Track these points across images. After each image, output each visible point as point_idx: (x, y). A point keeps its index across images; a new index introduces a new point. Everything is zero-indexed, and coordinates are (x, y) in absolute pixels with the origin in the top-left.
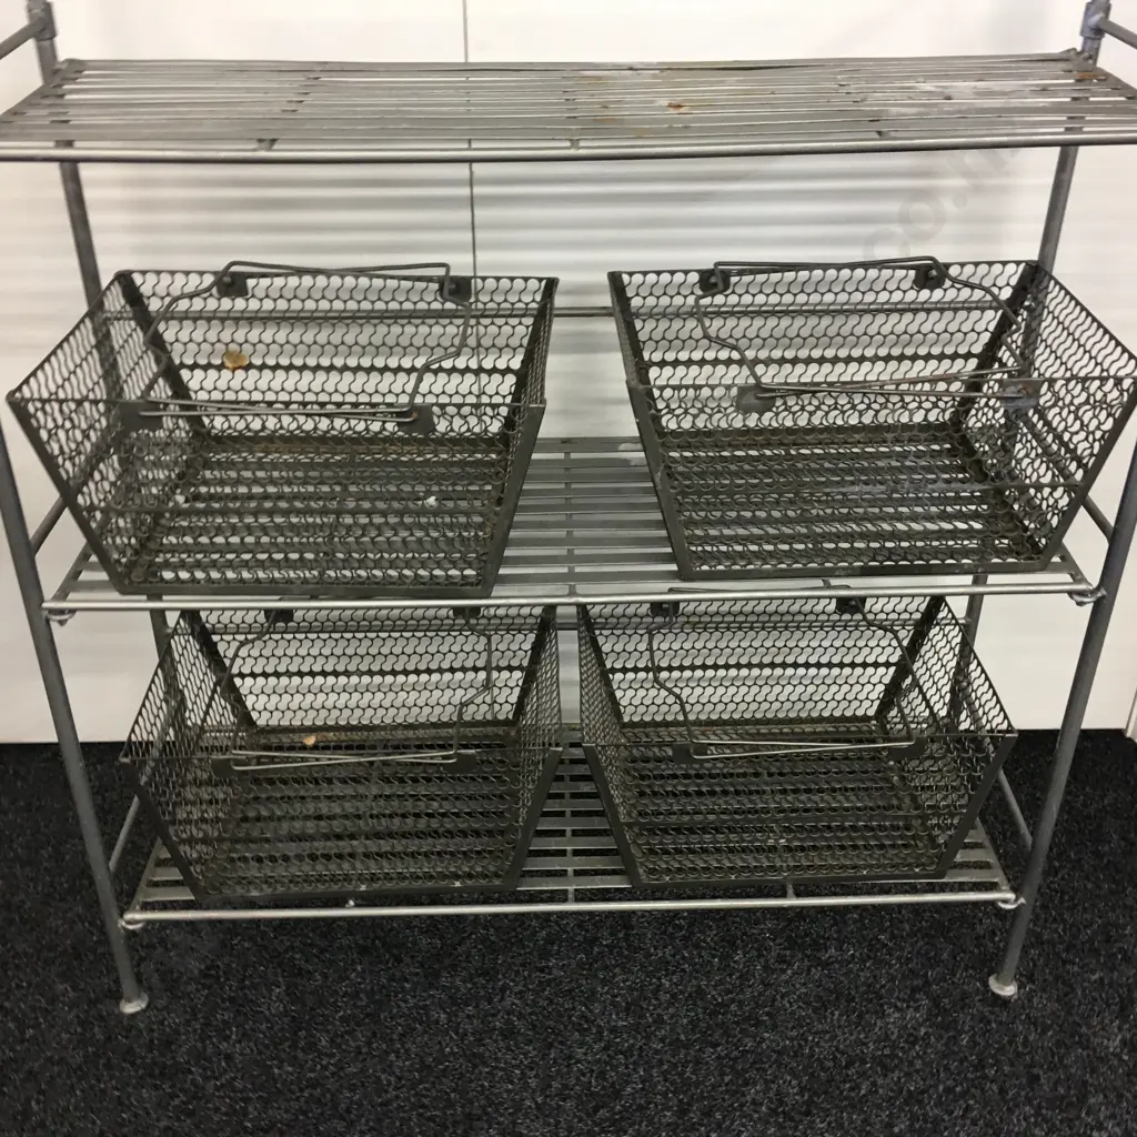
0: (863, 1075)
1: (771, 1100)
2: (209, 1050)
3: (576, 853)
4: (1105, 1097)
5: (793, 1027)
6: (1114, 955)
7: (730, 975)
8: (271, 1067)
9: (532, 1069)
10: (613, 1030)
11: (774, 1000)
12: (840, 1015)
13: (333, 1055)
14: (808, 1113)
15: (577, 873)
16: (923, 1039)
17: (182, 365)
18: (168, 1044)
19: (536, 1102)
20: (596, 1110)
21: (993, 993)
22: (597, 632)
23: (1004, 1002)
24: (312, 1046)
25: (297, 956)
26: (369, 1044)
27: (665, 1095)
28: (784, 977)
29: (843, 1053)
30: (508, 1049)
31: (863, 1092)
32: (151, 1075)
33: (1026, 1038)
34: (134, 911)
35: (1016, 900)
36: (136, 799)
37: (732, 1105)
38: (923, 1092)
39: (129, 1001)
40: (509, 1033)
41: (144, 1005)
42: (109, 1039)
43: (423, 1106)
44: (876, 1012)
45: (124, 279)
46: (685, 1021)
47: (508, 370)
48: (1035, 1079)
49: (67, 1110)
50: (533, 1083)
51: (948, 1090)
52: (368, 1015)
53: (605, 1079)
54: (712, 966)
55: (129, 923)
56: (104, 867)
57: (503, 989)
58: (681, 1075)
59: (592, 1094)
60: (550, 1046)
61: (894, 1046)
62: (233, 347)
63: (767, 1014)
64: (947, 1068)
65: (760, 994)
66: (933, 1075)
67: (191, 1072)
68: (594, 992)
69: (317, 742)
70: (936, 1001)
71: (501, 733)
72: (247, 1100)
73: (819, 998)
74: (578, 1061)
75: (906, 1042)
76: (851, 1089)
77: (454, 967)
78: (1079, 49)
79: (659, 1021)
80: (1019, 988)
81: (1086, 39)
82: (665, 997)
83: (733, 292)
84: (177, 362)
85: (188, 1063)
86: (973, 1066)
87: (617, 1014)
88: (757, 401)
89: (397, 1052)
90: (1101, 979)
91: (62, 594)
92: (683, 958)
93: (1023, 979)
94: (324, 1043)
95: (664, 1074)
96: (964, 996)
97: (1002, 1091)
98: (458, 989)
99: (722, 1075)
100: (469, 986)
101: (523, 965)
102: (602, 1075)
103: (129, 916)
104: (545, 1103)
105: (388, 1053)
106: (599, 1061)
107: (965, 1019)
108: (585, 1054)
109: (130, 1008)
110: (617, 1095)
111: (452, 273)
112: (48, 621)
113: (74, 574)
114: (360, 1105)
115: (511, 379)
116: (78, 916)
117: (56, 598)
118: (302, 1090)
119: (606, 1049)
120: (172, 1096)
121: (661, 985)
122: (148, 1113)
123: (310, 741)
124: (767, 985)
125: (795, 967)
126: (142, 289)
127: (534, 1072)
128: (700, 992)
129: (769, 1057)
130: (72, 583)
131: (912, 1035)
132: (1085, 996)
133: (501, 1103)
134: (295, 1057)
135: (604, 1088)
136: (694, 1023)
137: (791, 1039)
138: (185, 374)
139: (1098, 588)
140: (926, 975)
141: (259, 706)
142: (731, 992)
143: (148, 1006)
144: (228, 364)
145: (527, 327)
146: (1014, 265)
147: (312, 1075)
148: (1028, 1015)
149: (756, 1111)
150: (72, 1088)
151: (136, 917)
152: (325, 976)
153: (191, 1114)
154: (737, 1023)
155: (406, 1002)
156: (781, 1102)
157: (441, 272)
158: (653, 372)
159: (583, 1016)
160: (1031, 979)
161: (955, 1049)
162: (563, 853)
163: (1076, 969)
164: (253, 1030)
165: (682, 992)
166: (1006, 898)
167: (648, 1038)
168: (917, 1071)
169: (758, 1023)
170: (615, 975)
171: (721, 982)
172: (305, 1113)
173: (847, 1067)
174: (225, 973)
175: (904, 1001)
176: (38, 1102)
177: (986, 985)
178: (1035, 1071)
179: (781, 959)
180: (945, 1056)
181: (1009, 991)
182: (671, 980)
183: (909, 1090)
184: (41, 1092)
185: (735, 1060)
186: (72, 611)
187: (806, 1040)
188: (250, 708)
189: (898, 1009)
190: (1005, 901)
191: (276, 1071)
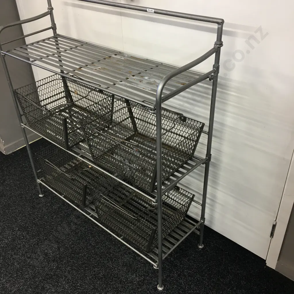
0: (115, 281)
1: (97, 273)
2: (42, 208)
5: (116, 265)
7: (118, 249)
10: (90, 244)
11: (119, 258)
12: (126, 269)
13: (53, 220)
14: (99, 279)
16: (133, 284)
18: (39, 204)
19: (67, 246)
21: (156, 287)
24: (53, 216)
27: (84, 259)
28: (126, 256)
29: (117, 275)
30: (74, 236)
31: (112, 283)
32: (32, 207)
34: (39, 180)
37: (91, 269)
40: (77, 233)
41: (42, 196)
44: (132, 273)
46: (102, 251)
49: (20, 205)
50: (70, 243)
52: (64, 217)
53: (80, 251)
57: (84, 227)
58: (90, 258)
59: (75, 251)
60: (79, 240)
61: (127, 281)
63: (115, 260)
65: (118, 256)
66: (126, 290)
67: (36, 210)
72: (37, 218)
73: (126, 264)
74: (80, 245)
76: (110, 281)
80: (163, 290)
82: (104, 245)
84: (70, 90)
85: (38, 208)
107: (145, 287)
109: (40, 196)
110: (78, 254)
114: (48, 229)
118: (44, 222)
119: (86, 246)
120: (31, 211)
121: (106, 243)
122: (26, 212)
127: (72, 242)
128: (110, 248)
129: (106, 266)
131: (132, 281)
137: (113, 266)
138: (71, 93)
144: (75, 92)
159: (89, 239)
160: (167, 290)
161: (136, 290)
164: (49, 209)
165: (108, 246)
167: (93, 249)
168: (125, 288)
169: (112, 260)
171: (115, 249)
172: (41, 225)
173: (115, 278)
175: (139, 276)
181: (160, 289)
187: (115, 268)
189: (136, 276)
190: (155, 266)
191: (45, 217)
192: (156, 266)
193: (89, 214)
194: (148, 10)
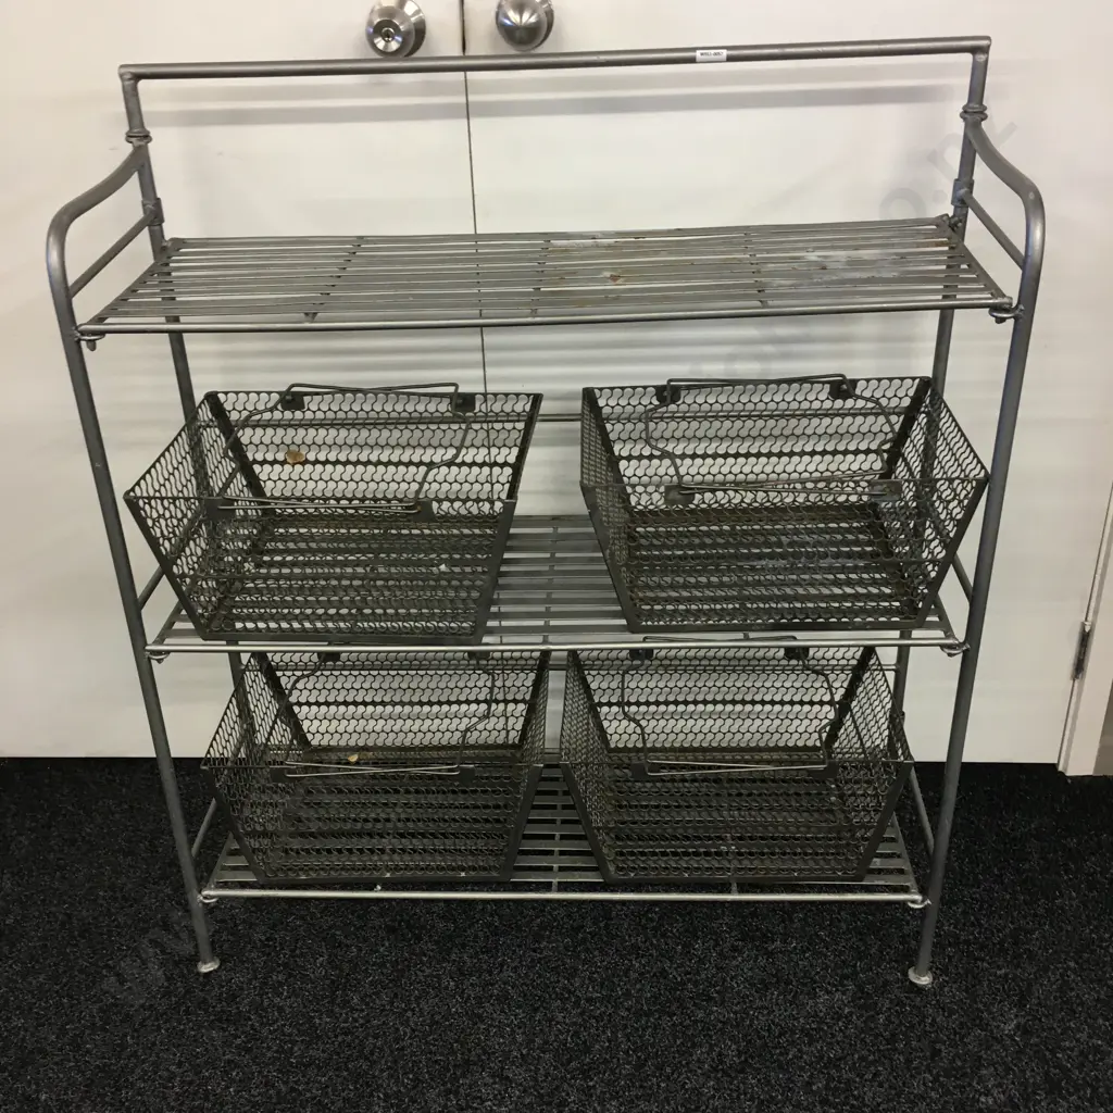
0: (793, 1043)
1: (713, 1060)
2: (266, 1003)
3: (562, 853)
4: (996, 1069)
5: (739, 1003)
6: (1020, 956)
7: (690, 960)
8: (313, 1018)
9: (520, 1028)
10: (590, 1000)
11: (724, 980)
12: (778, 995)
13: (363, 1010)
14: (742, 1071)
15: (561, 869)
16: (846, 1017)
17: (255, 461)
18: (233, 998)
19: (522, 1054)
20: (569, 1061)
21: (911, 983)
22: (586, 672)
23: (919, 990)
24: (346, 1003)
25: (338, 933)
26: (392, 1003)
27: (626, 1052)
28: (734, 963)
29: (777, 1025)
31: (790, 1056)
32: (220, 1020)
33: (934, 1020)
34: (210, 889)
35: (923, 901)
36: (214, 801)
37: (680, 1062)
38: (840, 1059)
39: (205, 963)
40: (504, 998)
41: (216, 967)
42: (188, 992)
43: (431, 1053)
44: (808, 994)
45: (212, 398)
46: (649, 995)
47: (506, 464)
48: (936, 1053)
49: (154, 1044)
50: (519, 1038)
51: (862, 1059)
52: (391, 981)
53: (579, 1038)
54: (676, 952)
55: (205, 898)
56: (187, 854)
57: (502, 965)
59: (568, 1049)
60: (536, 1010)
61: (822, 1021)
62: (294, 448)
63: (717, 992)
64: (862, 1040)
65: (713, 976)
66: (851, 1045)
67: (250, 1020)
68: (576, 970)
69: (359, 759)
70: (860, 988)
71: (509, 755)
72: (294, 1043)
73: (762, 980)
75: (833, 1019)
76: (781, 1054)
77: (464, 946)
78: (951, 214)
79: (627, 995)
80: (934, 979)
81: (956, 207)
83: (684, 402)
84: (251, 459)
85: (249, 1012)
86: (887, 1040)
87: (593, 988)
88: (679, 496)
89: (413, 1010)
90: (1006, 975)
91: (160, 640)
92: (652, 944)
93: (938, 972)
94: (356, 1000)
95: (628, 1037)
96: (886, 983)
97: (909, 1061)
98: (464, 963)
99: (675, 1038)
100: (475, 961)
101: (519, 946)
102: (576, 1034)
103: (205, 893)
104: (528, 1054)
105: (406, 1011)
106: (575, 1024)
107: (883, 1002)
108: (564, 1017)
109: (205, 968)
110: (587, 1050)
111: (460, 391)
112: (149, 659)
113: (170, 624)
114: (381, 1049)
115: (508, 471)
116: (168, 896)
117: (155, 643)
118: (336, 1036)
119: (582, 1014)
120: (236, 1037)
121: (632, 965)
122: (216, 1049)
123: (354, 758)
124: (719, 969)
125: (745, 955)
126: (225, 405)
127: (522, 1030)
128: (663, 973)
129: (714, 1026)
130: (167, 631)
131: (836, 1013)
132: (989, 986)
133: (494, 1053)
134: (332, 1011)
135: (577, 1045)
136: (655, 997)
137: (735, 1013)
138: (257, 468)
139: (964, 643)
140: (855, 966)
141: (313, 729)
142: (690, 973)
143: (220, 967)
144: (289, 460)
145: (520, 431)
146: (910, 381)
147: (346, 1025)
148: (938, 1001)
149: (699, 1068)
150: (159, 1028)
151: (212, 893)
152: (360, 950)
153: (249, 1050)
154: (690, 998)
155: (423, 971)
156: (721, 1062)
157: (451, 389)
158: (623, 464)
159: (564, 988)
160: (945, 971)
161: (872, 1026)
162: (550, 853)
163: (985, 964)
164: (301, 989)
165: (648, 972)
166: (915, 899)
167: (616, 1007)
169: (710, 999)
170: (594, 956)
171: (681, 965)
172: (338, 1054)
173: (780, 1036)
174: (281, 944)
175: (835, 986)
176: (133, 1038)
177: (905, 974)
178: (938, 1046)
179: (734, 949)
180: (862, 1031)
181: (925, 980)
182: (640, 963)
183: (829, 1057)
184: (136, 1030)
185: (687, 1027)
186: (168, 652)
187: (748, 1014)
188: (306, 731)
189: (828, 992)
190: (914, 902)
191: (317, 1021)
192: (918, 897)
193: (547, 887)
194: (702, 54)
